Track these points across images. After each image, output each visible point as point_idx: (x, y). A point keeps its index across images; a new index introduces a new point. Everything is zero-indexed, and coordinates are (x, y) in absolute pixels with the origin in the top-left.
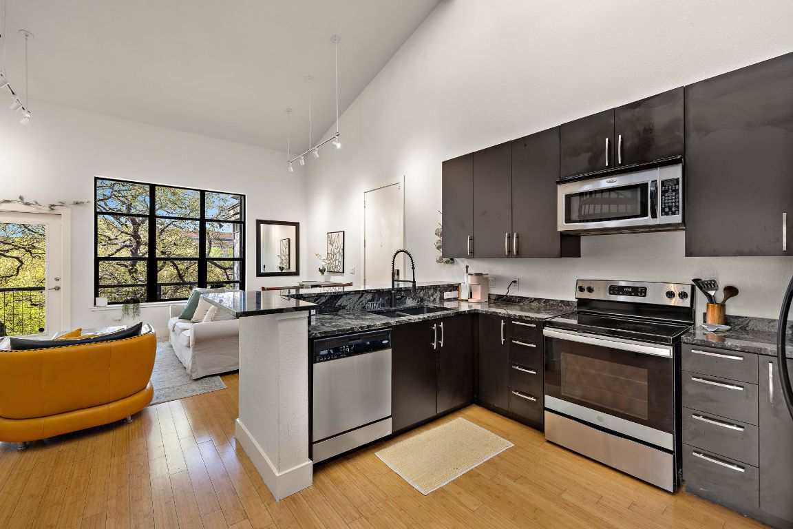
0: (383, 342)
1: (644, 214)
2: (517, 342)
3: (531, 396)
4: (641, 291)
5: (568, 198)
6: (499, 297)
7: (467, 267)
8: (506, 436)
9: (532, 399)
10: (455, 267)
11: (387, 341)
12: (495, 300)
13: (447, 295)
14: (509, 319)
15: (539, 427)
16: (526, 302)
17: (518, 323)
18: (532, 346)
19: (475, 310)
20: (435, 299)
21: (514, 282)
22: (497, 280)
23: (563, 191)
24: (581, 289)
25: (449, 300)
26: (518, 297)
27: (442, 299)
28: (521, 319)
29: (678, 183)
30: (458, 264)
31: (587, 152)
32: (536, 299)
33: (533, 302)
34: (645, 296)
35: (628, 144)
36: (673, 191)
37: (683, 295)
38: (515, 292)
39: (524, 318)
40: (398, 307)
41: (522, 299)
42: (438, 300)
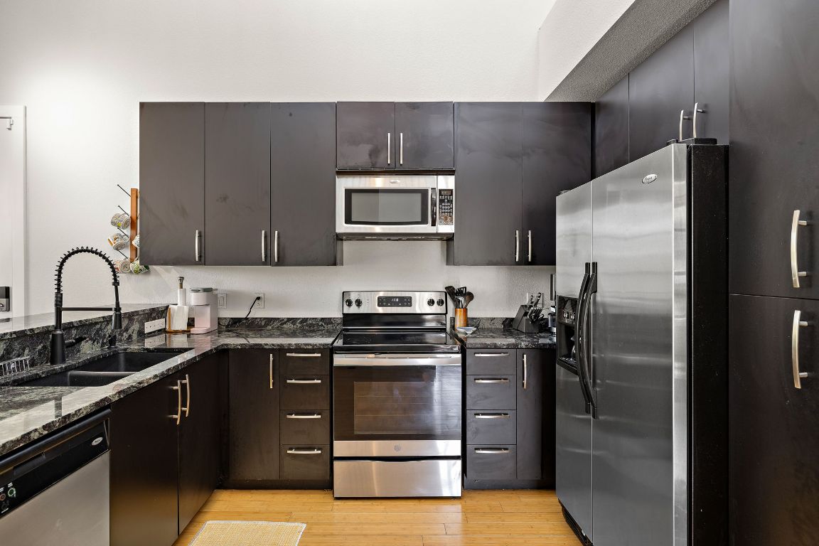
0: (94, 443)
1: (424, 221)
2: (293, 381)
3: (313, 449)
4: (407, 301)
5: (349, 193)
6: (236, 322)
7: (182, 279)
8: (289, 517)
9: (316, 452)
10: (151, 279)
11: (100, 439)
12: (227, 326)
13: (150, 327)
14: (280, 351)
15: (326, 485)
16: (276, 324)
17: (294, 355)
18: (316, 381)
19: (222, 345)
20: (130, 337)
21: (258, 298)
22: (231, 297)
23: (343, 184)
24: (349, 303)
25: (152, 334)
26: (265, 319)
27: (142, 335)
28: (299, 349)
29: (452, 195)
30: (157, 274)
31: (368, 144)
32: (289, 320)
33: (285, 323)
34: (411, 306)
35: (408, 145)
36: (448, 201)
37: (441, 303)
38: (258, 313)
39: (302, 347)
40: (70, 362)
41: (269, 321)
42: (135, 337)
